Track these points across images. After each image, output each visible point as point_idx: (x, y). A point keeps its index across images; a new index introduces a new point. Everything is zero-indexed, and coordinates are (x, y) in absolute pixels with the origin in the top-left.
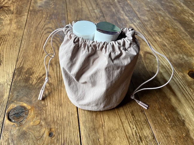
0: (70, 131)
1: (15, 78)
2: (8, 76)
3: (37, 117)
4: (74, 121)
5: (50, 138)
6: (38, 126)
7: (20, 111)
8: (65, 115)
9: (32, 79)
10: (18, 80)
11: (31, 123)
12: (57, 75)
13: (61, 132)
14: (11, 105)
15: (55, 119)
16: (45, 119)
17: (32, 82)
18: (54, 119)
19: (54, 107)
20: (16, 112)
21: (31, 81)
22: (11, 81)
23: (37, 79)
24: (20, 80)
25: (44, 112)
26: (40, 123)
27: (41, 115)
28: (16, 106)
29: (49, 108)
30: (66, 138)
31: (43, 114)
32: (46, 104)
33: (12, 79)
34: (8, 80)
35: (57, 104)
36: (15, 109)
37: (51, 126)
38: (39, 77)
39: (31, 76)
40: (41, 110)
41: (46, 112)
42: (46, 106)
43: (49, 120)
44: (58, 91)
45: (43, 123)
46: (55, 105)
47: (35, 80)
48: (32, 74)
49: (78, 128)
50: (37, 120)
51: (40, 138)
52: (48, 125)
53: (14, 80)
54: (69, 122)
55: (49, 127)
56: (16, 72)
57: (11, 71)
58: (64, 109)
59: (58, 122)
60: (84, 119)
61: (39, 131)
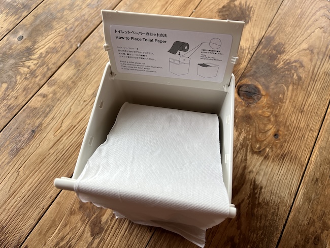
0: (300, 147)
1: (260, 49)
2: (252, 41)
3: (268, 108)
4: (309, 139)
5: (274, 139)
6: (266, 119)
7: (253, 91)
8: (302, 125)
9: (278, 59)
10: (262, 53)
11: (260, 111)
12: (314, 70)
13: (289, 141)
14: (246, 80)
15: (288, 124)
16: (276, 116)
17: (278, 65)
18: (286, 122)
19: (293, 109)
20: (248, 90)
21: (277, 62)
22: (254, 50)
23: (284, 62)
24: (264, 54)
25: (279, 108)
26: (269, 117)
27: (273, 108)
28: (250, 83)
29: (286, 107)
30: (292, 151)
31: (276, 110)
32: (284, 100)
33: (255, 47)
34: (251, 47)
35: (297, 107)
36: (248, 85)
37: (280, 127)
38: (288, 61)
39: (279, 56)
40: (275, 103)
41: (280, 108)
42: (283, 102)
43: (281, 120)
44: (305, 92)
45: (272, 119)
46: (295, 107)
47: (282, 63)
48: (281, 53)
49: (311, 149)
50: (268, 112)
51: (263, 133)
52: (277, 125)
53: (258, 50)
54: (303, 136)
55: (277, 127)
56: (263, 40)
57: (257, 36)
58: (304, 117)
59: (290, 128)
60: (324, 144)
61: (265, 125)
